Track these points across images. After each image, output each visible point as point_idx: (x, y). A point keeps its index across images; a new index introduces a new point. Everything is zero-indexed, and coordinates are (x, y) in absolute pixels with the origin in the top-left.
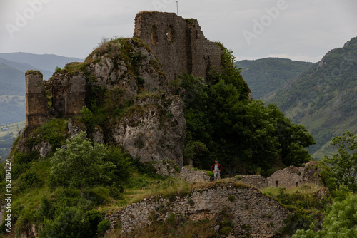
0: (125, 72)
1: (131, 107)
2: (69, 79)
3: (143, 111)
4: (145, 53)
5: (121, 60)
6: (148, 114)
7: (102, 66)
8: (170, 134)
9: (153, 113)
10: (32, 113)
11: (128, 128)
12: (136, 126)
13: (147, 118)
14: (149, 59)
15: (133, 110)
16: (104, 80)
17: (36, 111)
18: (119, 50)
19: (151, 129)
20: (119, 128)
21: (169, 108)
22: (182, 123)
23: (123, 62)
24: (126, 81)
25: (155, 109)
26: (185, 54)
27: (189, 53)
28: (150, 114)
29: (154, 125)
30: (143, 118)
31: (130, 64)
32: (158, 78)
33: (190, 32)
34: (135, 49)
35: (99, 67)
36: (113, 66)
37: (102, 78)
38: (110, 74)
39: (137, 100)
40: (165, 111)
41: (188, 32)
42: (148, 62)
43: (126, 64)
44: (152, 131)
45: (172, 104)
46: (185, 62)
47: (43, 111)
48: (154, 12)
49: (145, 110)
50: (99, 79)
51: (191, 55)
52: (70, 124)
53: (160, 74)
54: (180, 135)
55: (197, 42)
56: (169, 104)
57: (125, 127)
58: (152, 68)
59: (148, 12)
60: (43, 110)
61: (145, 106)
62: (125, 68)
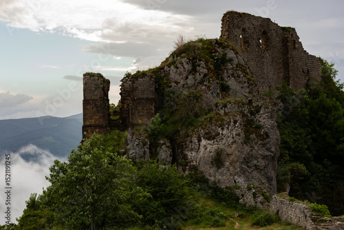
0: (205, 75)
1: (208, 115)
2: (133, 82)
3: (223, 120)
4: (231, 54)
5: (200, 60)
6: (229, 123)
7: (177, 68)
8: (259, 151)
9: (235, 122)
10: (88, 123)
11: (204, 142)
12: (214, 138)
13: (228, 128)
14: (236, 62)
15: (211, 119)
16: (180, 85)
17: (93, 122)
18: (198, 49)
19: (233, 143)
20: (191, 142)
21: (258, 116)
22: (275, 136)
23: (202, 63)
24: (205, 85)
25: (238, 118)
26: (281, 65)
27: (286, 65)
28: (232, 123)
29: (237, 138)
30: (223, 129)
31: (212, 66)
32: (246, 84)
33: (288, 41)
34: (220, 50)
35: (175, 70)
36: (190, 68)
37: (177, 83)
38: (187, 78)
39: (217, 106)
40: (252, 120)
41: (285, 41)
42: (235, 66)
43: (207, 66)
44: (234, 146)
45: (261, 112)
46: (281, 75)
47: (102, 122)
48: (244, 14)
49: (226, 118)
50: (173, 84)
51: (288, 67)
52: (129, 136)
53: (249, 79)
54: (272, 152)
55: (294, 53)
56: (258, 111)
57: (200, 140)
58: (240, 73)
59: (236, 12)
60: (102, 120)
61: (226, 114)
62: (205, 71)
